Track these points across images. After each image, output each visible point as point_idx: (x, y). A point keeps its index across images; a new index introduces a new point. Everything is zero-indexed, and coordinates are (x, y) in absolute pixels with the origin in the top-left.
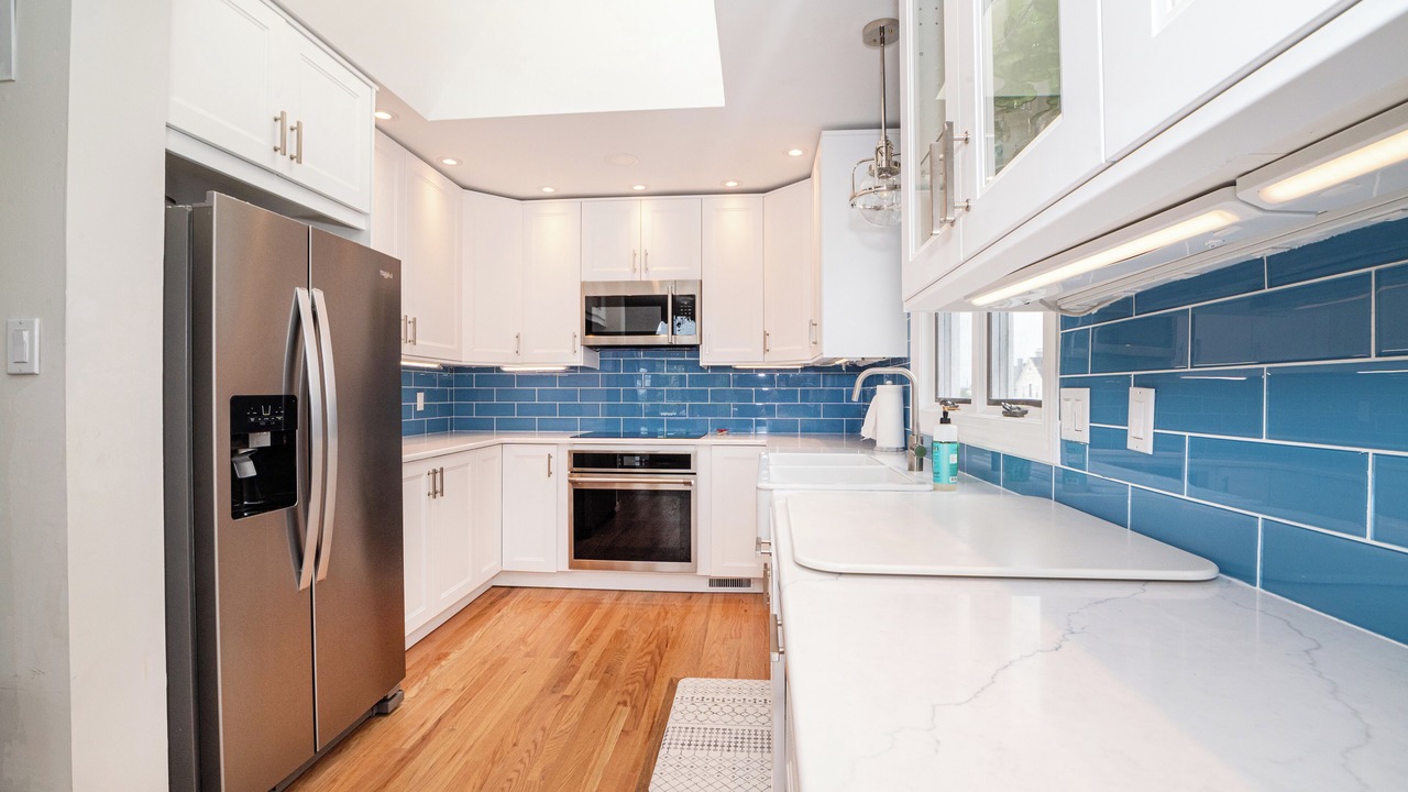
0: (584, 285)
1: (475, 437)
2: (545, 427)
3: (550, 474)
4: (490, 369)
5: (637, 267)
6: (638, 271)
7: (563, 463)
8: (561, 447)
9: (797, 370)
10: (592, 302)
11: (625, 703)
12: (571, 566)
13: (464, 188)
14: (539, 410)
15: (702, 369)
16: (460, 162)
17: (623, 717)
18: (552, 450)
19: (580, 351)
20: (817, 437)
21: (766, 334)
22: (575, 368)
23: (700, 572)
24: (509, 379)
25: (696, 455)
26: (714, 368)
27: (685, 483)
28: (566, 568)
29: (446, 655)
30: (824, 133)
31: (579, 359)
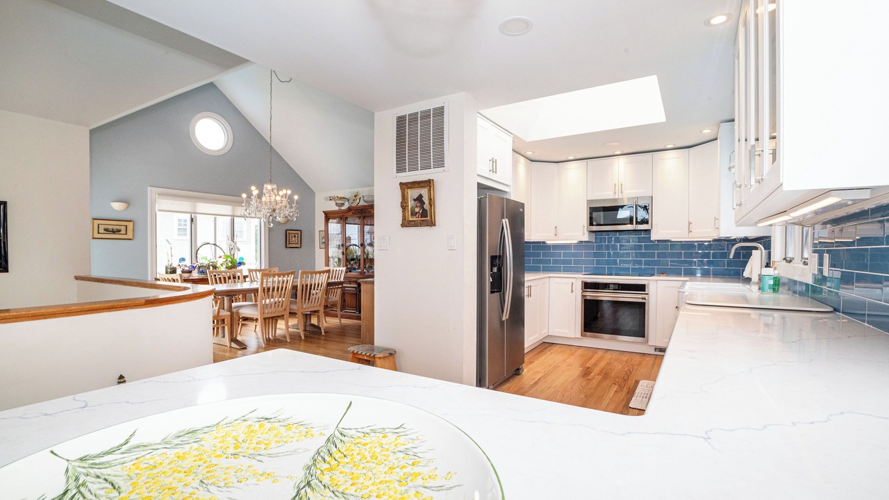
0: (589, 201)
1: (533, 274)
2: (567, 270)
3: (572, 291)
4: (540, 242)
5: (617, 191)
6: (617, 193)
7: (578, 287)
8: (578, 279)
9: (710, 241)
10: (593, 210)
11: (615, 384)
12: (582, 336)
13: (532, 161)
14: (564, 262)
15: (652, 241)
16: (533, 152)
17: (615, 388)
18: (574, 280)
19: (587, 233)
20: (721, 278)
21: (690, 223)
22: (582, 242)
23: (650, 343)
24: (549, 247)
25: (648, 284)
26: (658, 241)
27: (643, 298)
28: (580, 336)
29: (533, 362)
30: (722, 124)
31: (586, 238)
